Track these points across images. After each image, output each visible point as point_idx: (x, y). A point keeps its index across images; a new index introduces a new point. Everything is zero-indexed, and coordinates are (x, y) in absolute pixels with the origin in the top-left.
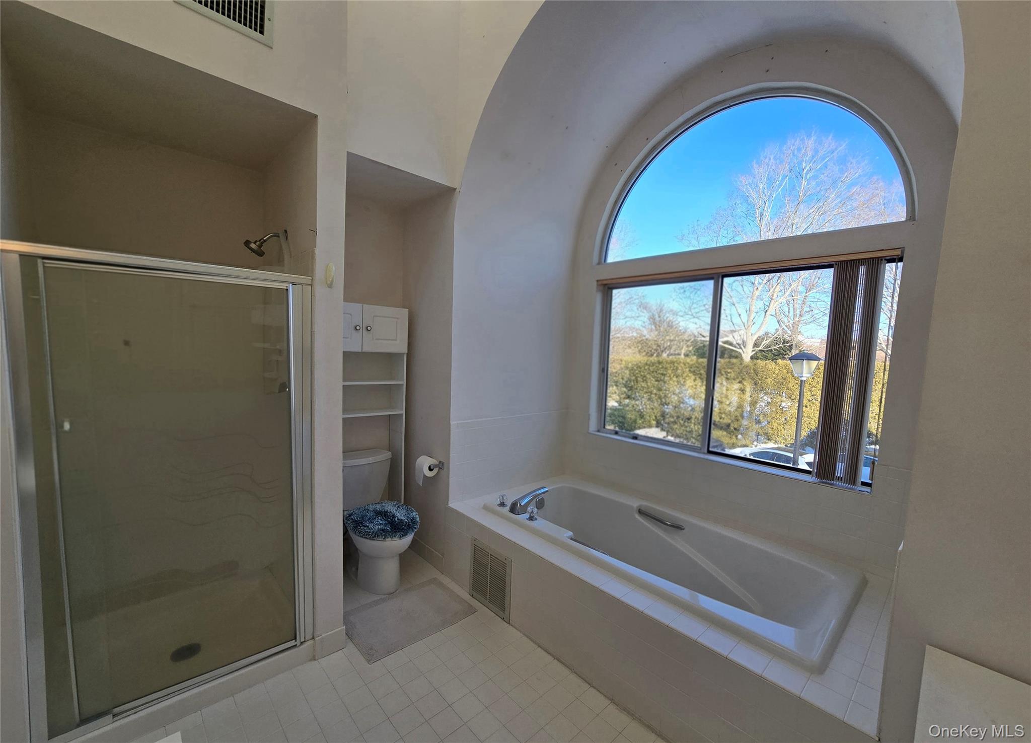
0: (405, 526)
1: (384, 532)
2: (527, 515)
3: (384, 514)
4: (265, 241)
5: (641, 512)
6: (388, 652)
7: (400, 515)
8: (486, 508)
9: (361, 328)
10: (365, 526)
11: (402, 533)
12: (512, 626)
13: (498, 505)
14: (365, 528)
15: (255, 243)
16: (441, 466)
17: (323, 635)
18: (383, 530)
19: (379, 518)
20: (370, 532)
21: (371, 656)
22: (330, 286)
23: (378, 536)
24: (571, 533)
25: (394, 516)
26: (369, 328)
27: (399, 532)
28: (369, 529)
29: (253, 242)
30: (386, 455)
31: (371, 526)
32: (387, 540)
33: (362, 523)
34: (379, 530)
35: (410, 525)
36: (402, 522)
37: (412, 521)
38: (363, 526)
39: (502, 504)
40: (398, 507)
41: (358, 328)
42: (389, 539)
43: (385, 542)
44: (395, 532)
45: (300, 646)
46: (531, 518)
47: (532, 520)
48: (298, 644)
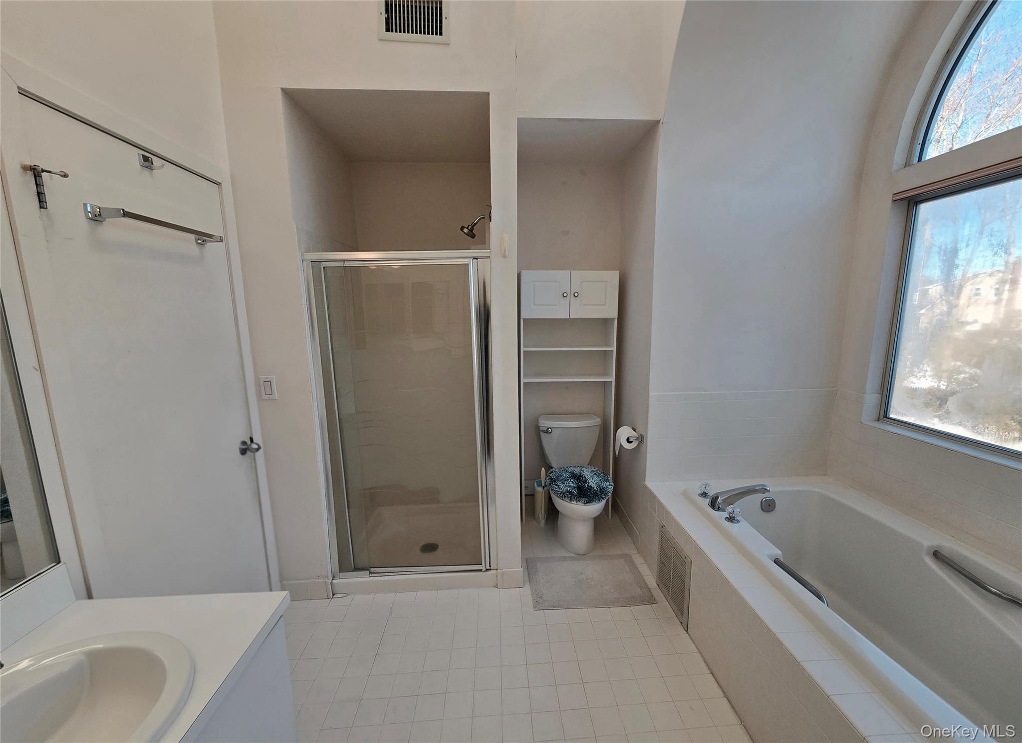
0: (591, 493)
1: (570, 495)
2: (726, 515)
3: (578, 478)
4: (475, 224)
5: (937, 555)
6: (553, 606)
7: (593, 482)
8: (685, 494)
9: (569, 295)
10: (556, 485)
11: (586, 499)
12: (689, 635)
13: (699, 495)
14: (556, 487)
15: (467, 228)
16: (641, 439)
17: (504, 570)
18: (570, 492)
19: (572, 480)
20: (559, 491)
21: (540, 603)
22: (504, 256)
23: (565, 497)
24: (778, 553)
25: (585, 482)
26: (576, 294)
27: (583, 497)
28: (559, 489)
29: (467, 227)
30: (597, 421)
31: (561, 486)
32: (572, 502)
33: (555, 481)
34: (567, 491)
35: (597, 494)
36: (589, 489)
37: (601, 490)
38: (555, 484)
39: (704, 495)
40: (595, 474)
41: (565, 295)
42: (575, 502)
43: (571, 504)
44: (580, 497)
45: (484, 571)
46: (731, 519)
47: (732, 522)
48: (484, 570)
